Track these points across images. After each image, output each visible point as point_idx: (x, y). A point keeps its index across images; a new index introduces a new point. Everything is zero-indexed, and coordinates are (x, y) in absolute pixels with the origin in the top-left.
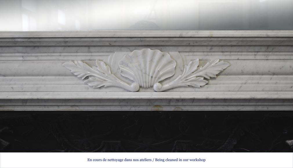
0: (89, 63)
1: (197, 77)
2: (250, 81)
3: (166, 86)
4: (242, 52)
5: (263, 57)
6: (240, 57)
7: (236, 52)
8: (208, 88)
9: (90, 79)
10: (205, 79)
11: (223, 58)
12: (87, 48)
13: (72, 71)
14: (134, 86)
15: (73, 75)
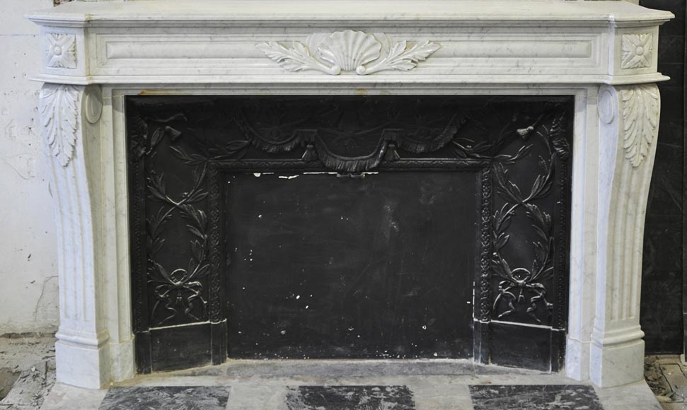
0: (286, 45)
1: (404, 59)
2: (463, 64)
3: (370, 69)
4: (454, 33)
5: (478, 39)
6: (452, 39)
7: (447, 33)
8: (416, 71)
9: (286, 61)
10: (413, 61)
11: (434, 39)
12: (283, 29)
13: (266, 54)
14: (335, 69)
15: (267, 57)
